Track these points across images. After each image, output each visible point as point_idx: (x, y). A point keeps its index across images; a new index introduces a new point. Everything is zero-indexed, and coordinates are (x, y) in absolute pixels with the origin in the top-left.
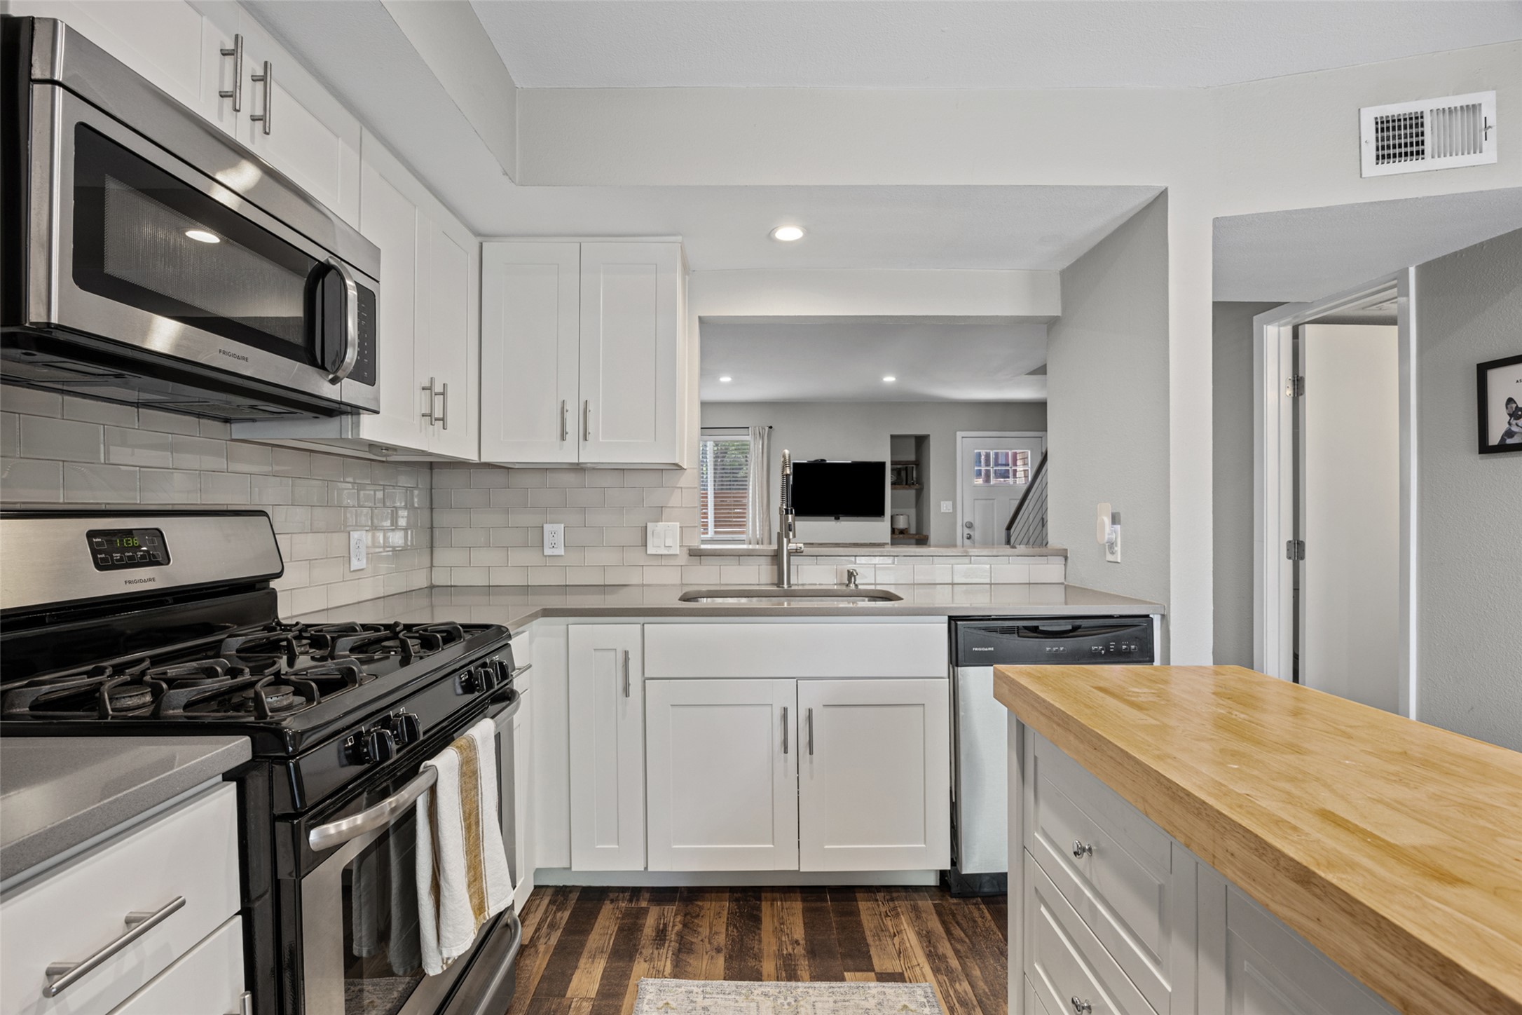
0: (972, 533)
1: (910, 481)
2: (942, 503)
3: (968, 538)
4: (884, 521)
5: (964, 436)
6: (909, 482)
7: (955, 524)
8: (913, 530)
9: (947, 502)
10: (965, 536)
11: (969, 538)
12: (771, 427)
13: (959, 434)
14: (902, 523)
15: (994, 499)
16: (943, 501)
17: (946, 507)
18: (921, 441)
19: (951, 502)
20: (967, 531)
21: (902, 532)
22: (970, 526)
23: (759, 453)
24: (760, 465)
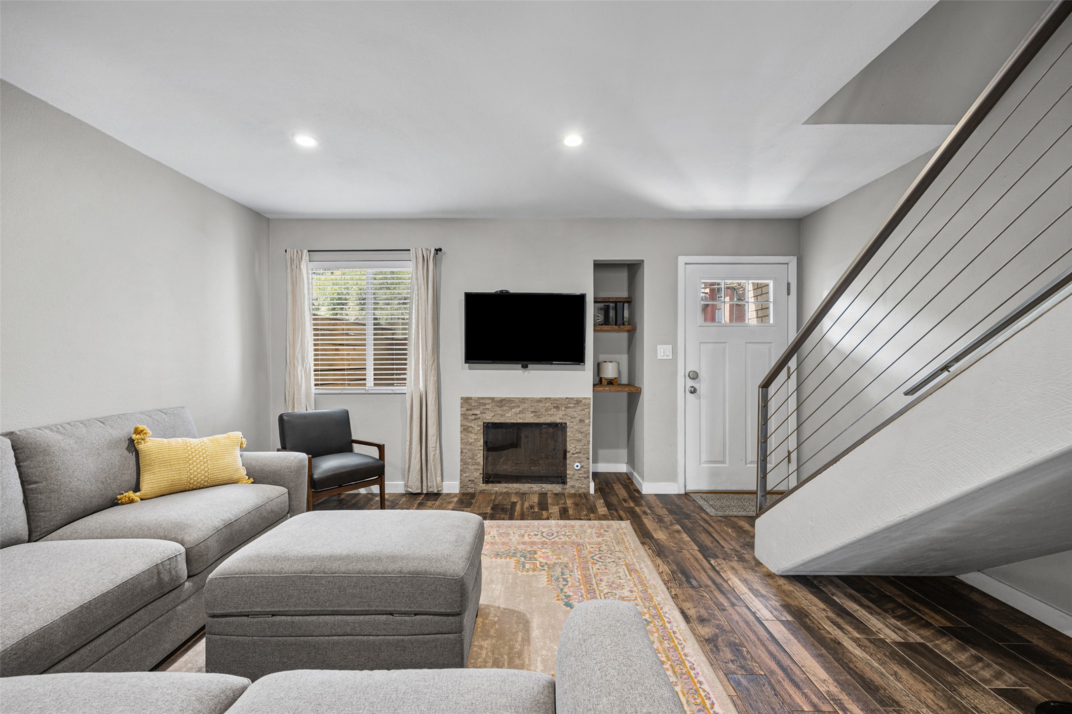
0: (696, 386)
1: (620, 321)
2: (659, 346)
3: (691, 392)
4: (584, 370)
5: (687, 262)
6: (618, 323)
7: (675, 373)
8: (624, 380)
9: (665, 346)
10: (688, 388)
11: (694, 391)
12: (438, 250)
13: (682, 260)
14: (610, 372)
15: (726, 343)
16: (659, 345)
17: (664, 352)
18: (633, 269)
19: (670, 346)
20: (690, 383)
21: (611, 382)
22: (694, 376)
23: (421, 281)
24: (424, 297)
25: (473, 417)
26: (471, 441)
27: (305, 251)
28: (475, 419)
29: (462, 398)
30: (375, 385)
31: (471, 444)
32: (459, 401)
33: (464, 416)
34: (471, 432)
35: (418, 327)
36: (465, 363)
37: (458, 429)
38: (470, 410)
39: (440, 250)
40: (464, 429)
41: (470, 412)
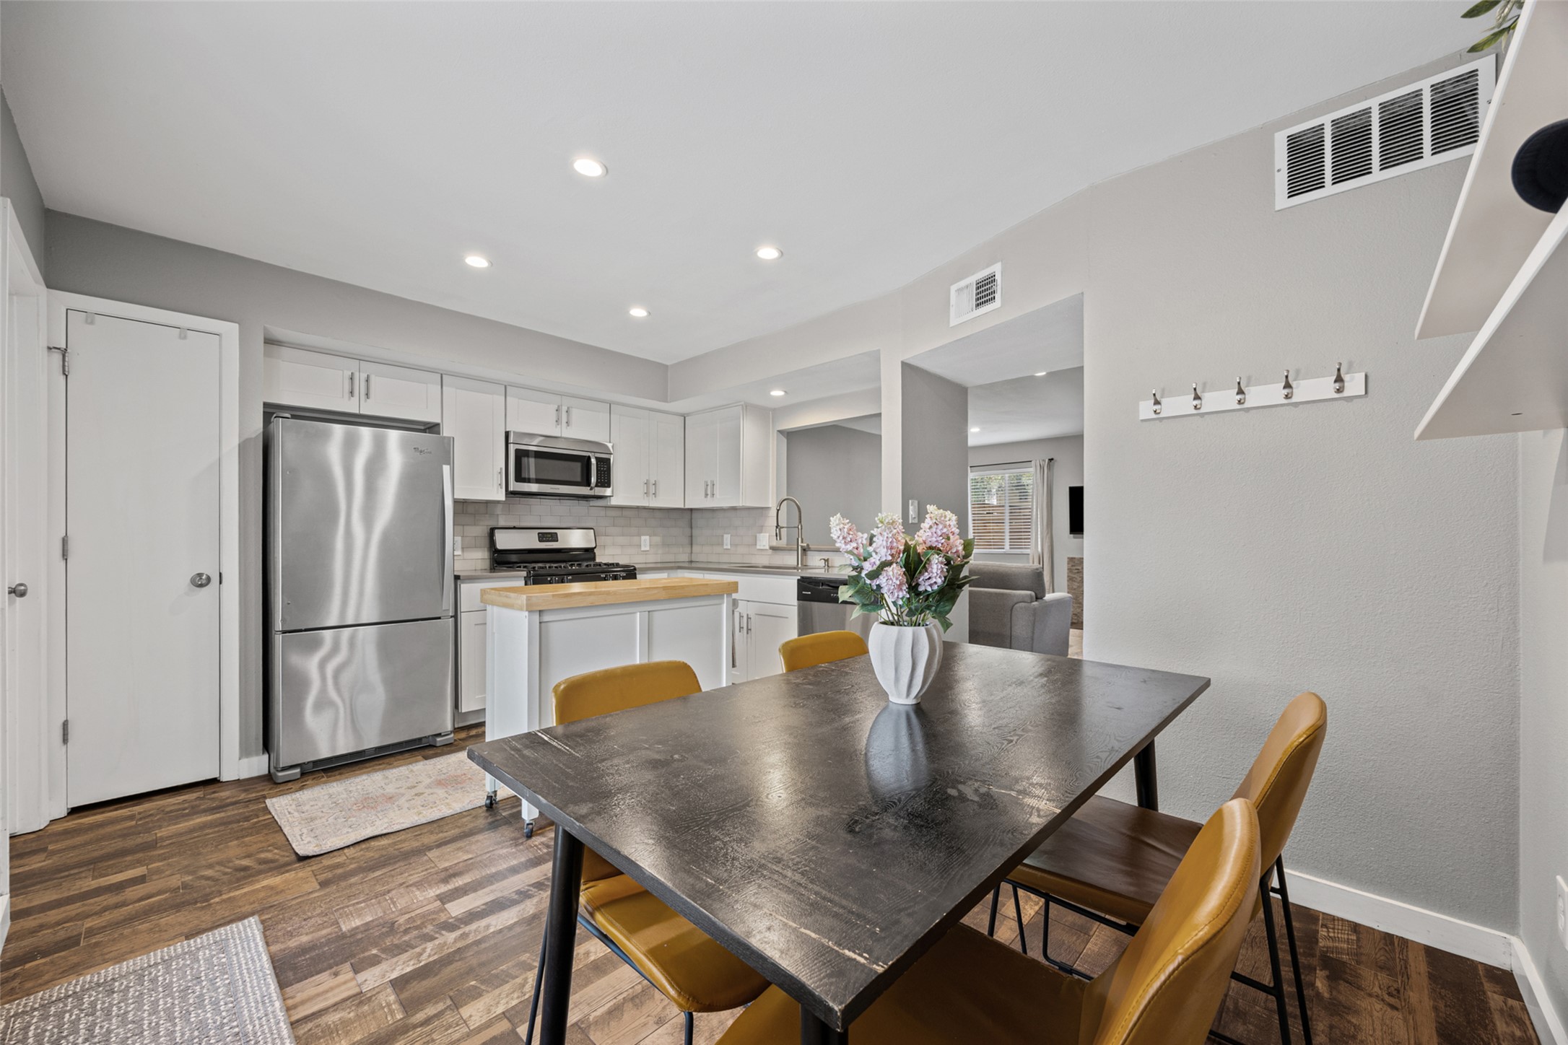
12: (1051, 460)
23: (1039, 481)
24: (1041, 491)
25: (1076, 571)
26: (1075, 587)
27: (969, 468)
28: (1078, 573)
29: (1068, 558)
30: (1011, 548)
31: (1075, 589)
32: (1066, 560)
33: (1070, 570)
34: (1075, 581)
35: (1037, 511)
36: (1071, 533)
37: (1066, 579)
38: (1074, 566)
39: (1052, 459)
40: (1070, 579)
41: (1074, 568)
